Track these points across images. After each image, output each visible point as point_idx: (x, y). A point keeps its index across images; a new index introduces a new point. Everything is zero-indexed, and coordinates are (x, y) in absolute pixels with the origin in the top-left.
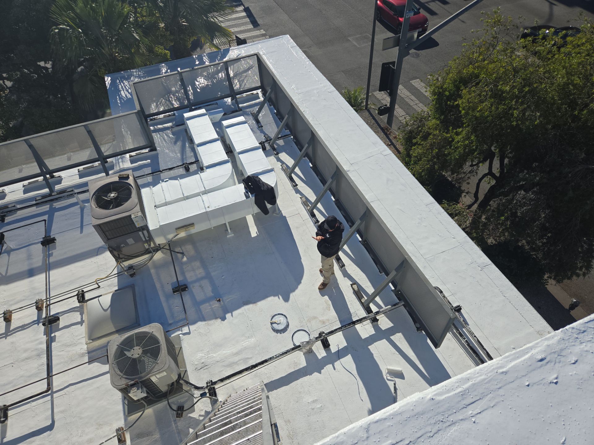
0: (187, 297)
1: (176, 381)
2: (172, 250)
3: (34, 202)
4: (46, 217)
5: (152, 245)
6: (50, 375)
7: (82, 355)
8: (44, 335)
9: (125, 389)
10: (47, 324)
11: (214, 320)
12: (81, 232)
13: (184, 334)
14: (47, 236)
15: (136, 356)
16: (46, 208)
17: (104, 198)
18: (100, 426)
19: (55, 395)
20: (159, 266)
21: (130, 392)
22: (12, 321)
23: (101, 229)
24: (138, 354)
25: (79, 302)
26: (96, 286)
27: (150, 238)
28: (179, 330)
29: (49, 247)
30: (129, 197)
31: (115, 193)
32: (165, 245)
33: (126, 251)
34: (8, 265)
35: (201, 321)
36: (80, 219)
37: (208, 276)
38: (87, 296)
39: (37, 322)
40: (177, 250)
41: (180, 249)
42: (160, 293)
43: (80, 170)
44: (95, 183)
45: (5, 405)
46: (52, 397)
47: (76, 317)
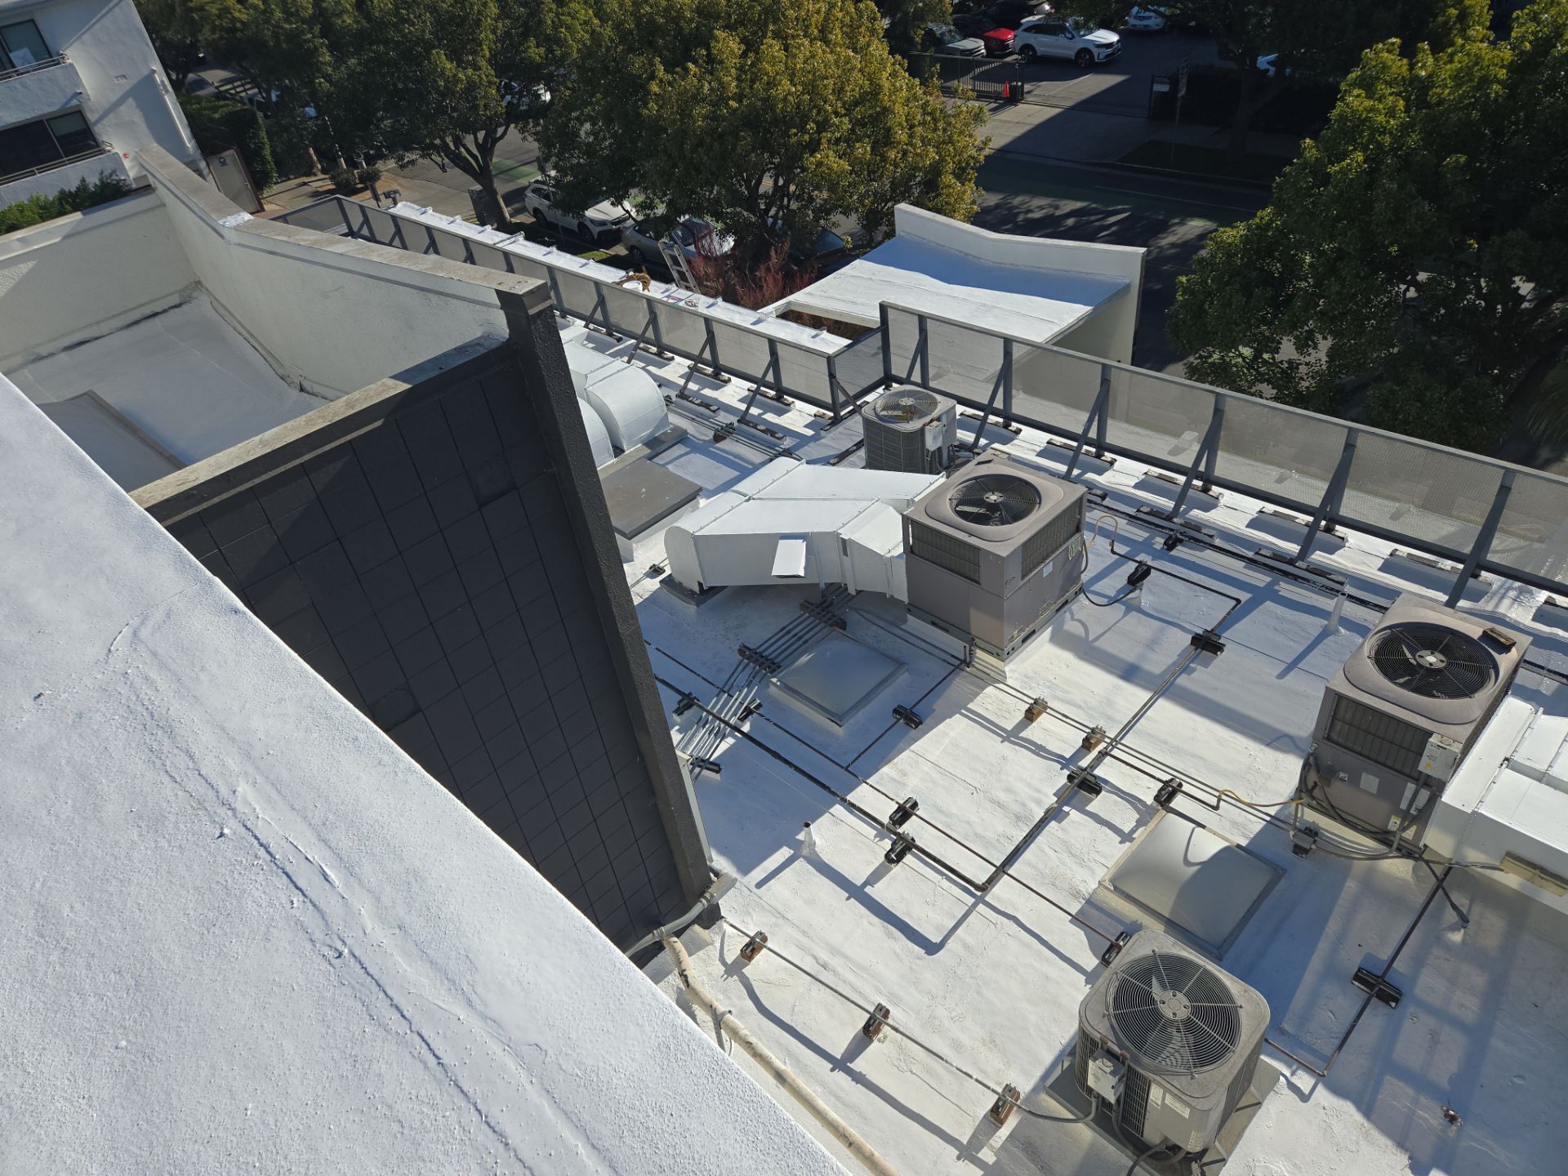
0: (1376, 1018)
1: (1188, 1153)
2: (1444, 884)
3: (1250, 554)
4: (1244, 596)
5: (1409, 834)
6: (1002, 869)
7: (1075, 894)
8: (1054, 795)
9: (1094, 1043)
10: (1076, 781)
11: (1389, 1143)
12: (1281, 676)
13: (1292, 1087)
14: (1216, 632)
15: (1167, 1011)
16: (1261, 579)
17: (1406, 651)
18: (992, 1042)
19: (981, 907)
20: (1372, 888)
21: (1095, 1060)
22: (1034, 724)
23: (1337, 707)
24: (1174, 1014)
25: (1157, 798)
26: (1214, 801)
27: (1421, 817)
28: (1289, 1066)
29: (1198, 655)
30: (1467, 690)
31: (1442, 661)
32: (1439, 863)
33: (1339, 792)
34: (1109, 629)
35: (1359, 1108)
36: (1301, 649)
37: (1478, 1034)
38: (1178, 802)
39: (1065, 762)
40: (1457, 898)
41: (1466, 902)
42: (1323, 946)
43: (1397, 553)
44: (1416, 605)
45: (913, 839)
46: (974, 905)
47: (1127, 819)
